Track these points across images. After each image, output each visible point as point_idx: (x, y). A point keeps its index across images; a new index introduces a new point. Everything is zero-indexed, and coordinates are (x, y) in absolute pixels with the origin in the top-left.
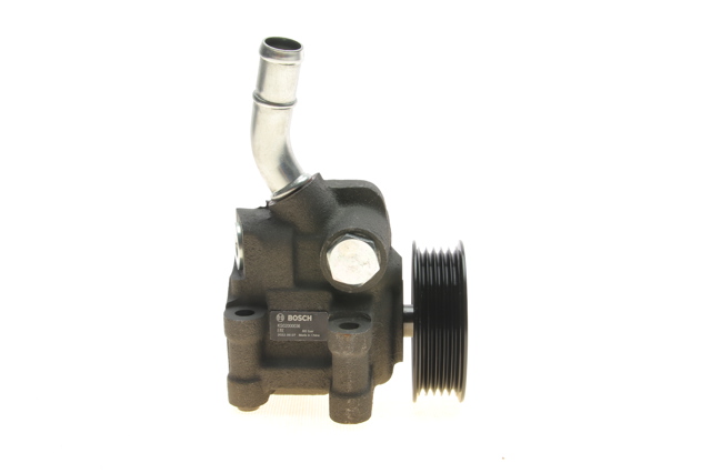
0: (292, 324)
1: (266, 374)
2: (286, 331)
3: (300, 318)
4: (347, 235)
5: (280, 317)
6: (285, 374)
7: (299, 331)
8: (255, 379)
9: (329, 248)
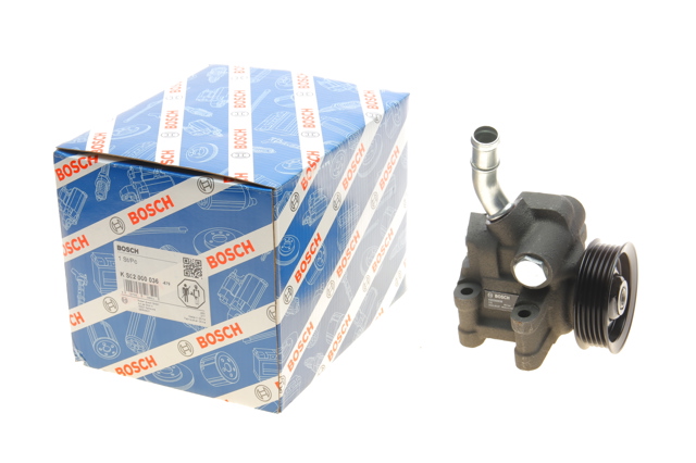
0: (498, 300)
1: (481, 329)
2: (494, 303)
3: (503, 297)
4: (526, 258)
5: (490, 295)
6: (491, 330)
7: (502, 305)
8: (473, 332)
9: (516, 263)
